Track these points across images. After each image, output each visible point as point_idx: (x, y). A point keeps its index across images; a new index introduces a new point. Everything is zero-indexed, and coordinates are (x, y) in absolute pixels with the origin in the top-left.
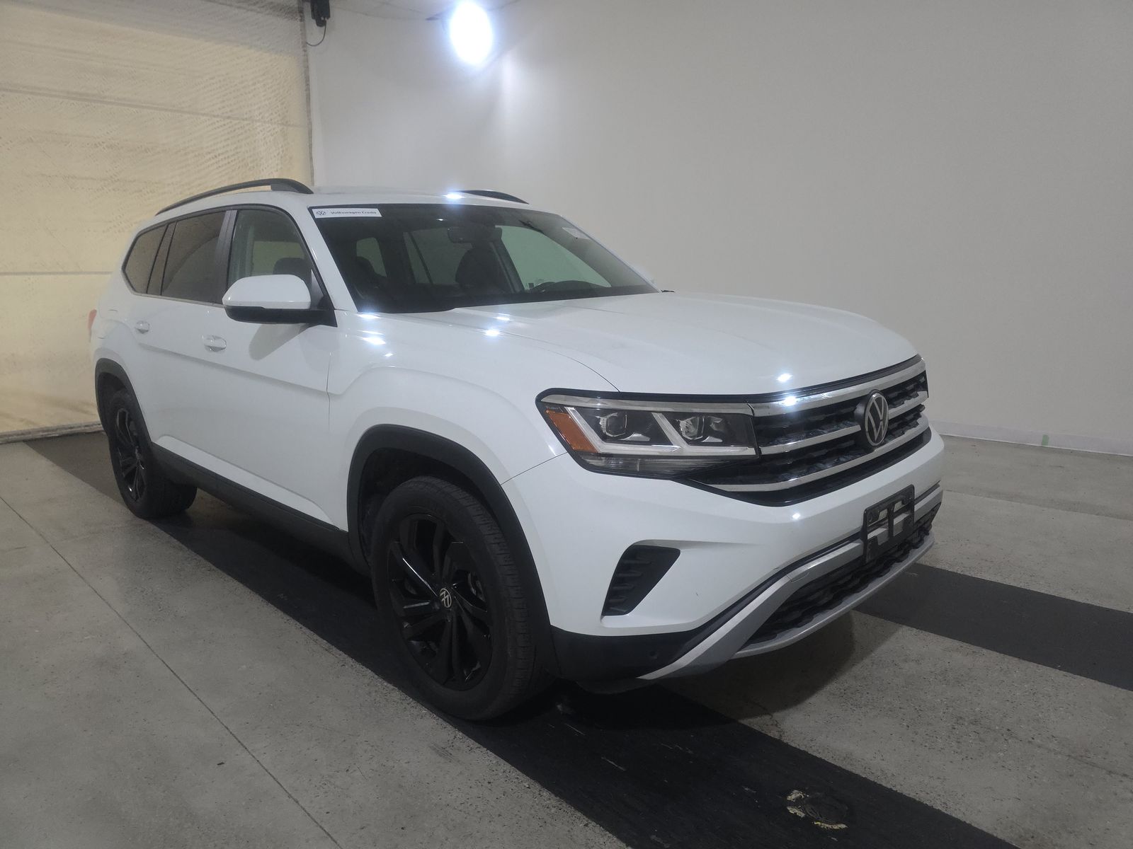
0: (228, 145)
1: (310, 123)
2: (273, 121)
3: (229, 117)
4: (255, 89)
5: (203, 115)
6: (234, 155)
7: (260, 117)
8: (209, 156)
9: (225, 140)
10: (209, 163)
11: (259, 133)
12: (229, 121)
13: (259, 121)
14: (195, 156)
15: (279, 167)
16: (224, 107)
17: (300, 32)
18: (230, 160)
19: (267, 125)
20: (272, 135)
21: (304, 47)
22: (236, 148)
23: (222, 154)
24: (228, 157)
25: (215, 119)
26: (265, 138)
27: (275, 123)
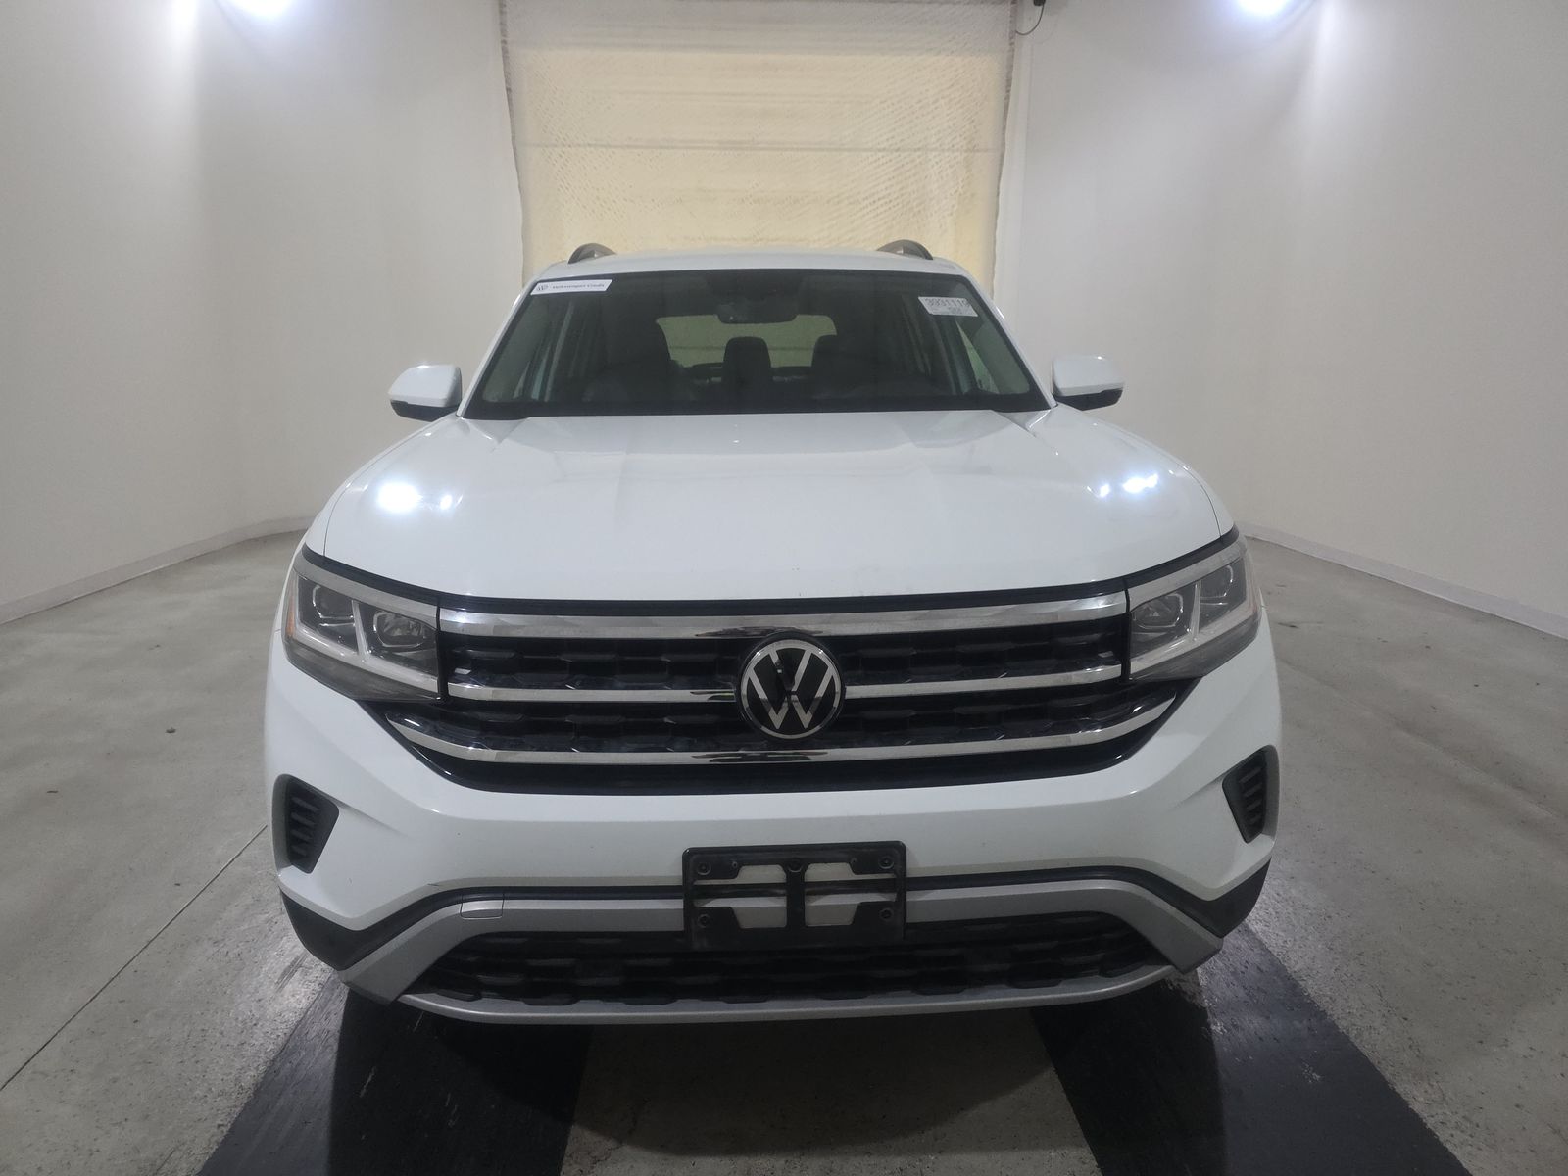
0: (892, 186)
1: (1003, 144)
2: (956, 147)
3: (897, 150)
4: (936, 108)
5: (866, 150)
6: (897, 198)
7: (938, 144)
8: (867, 202)
9: (889, 180)
10: (865, 211)
11: (933, 166)
12: (897, 154)
13: (935, 149)
14: (850, 203)
15: (955, 208)
16: (893, 138)
17: (1010, 19)
18: (891, 205)
19: (946, 154)
20: (951, 166)
21: (1011, 38)
22: (901, 189)
23: (884, 197)
24: (890, 201)
25: (880, 154)
26: (940, 172)
27: (958, 150)
